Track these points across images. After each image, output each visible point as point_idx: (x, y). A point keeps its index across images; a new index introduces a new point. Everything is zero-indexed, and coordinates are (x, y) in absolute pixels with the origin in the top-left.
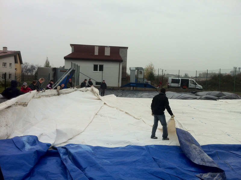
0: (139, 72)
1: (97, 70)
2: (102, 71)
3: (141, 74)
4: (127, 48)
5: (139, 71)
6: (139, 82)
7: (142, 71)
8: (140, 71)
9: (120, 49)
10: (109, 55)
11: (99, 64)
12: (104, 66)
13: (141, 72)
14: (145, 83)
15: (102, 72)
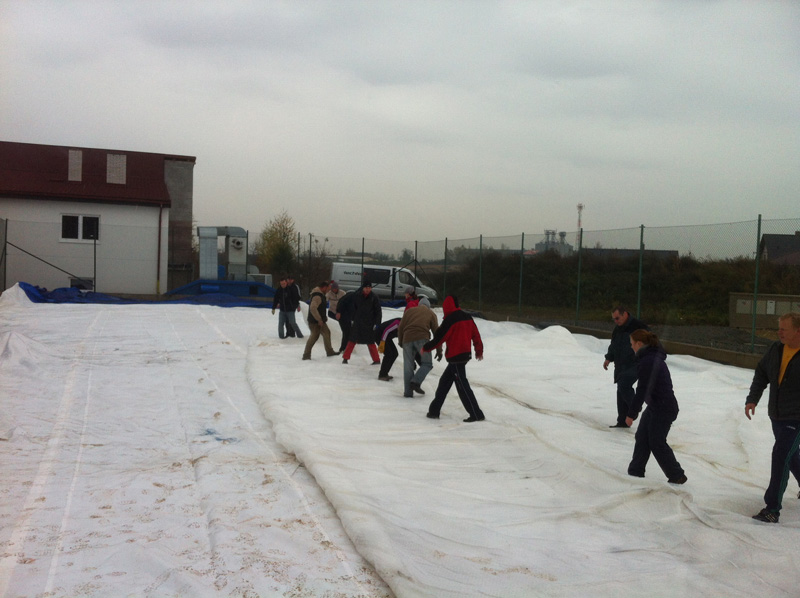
0: (231, 243)
1: (75, 236)
2: (96, 237)
3: (239, 249)
4: (192, 160)
5: (231, 239)
6: (233, 276)
7: (240, 240)
8: (234, 242)
9: (167, 162)
10: (123, 181)
11: (81, 211)
12: (102, 222)
13: (238, 243)
14: (251, 280)
15: (92, 241)
